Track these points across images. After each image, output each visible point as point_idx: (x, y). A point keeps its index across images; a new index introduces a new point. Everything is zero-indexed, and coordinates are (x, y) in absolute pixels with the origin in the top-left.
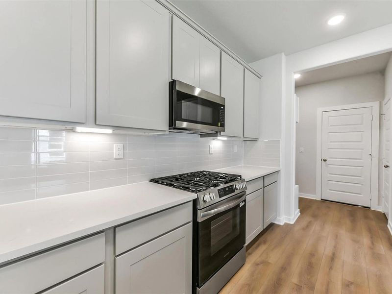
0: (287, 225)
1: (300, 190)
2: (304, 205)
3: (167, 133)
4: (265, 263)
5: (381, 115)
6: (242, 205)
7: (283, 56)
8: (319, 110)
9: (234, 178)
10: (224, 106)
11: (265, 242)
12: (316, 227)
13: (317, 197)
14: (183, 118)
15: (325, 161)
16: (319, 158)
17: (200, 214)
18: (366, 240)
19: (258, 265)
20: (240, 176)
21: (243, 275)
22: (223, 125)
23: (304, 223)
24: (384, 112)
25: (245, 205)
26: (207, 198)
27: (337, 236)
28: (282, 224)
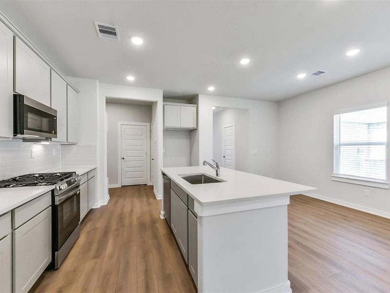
0: (102, 207)
1: (110, 182)
2: (112, 192)
3: (11, 139)
4: (94, 229)
5: (150, 131)
6: (78, 192)
7: (97, 81)
8: (119, 123)
9: (70, 174)
10: (56, 117)
11: (90, 220)
12: (121, 201)
13: (118, 185)
14: (29, 127)
15: (123, 159)
16: (119, 157)
17: (57, 199)
18: (145, 199)
19: (89, 232)
20: (75, 173)
21: (82, 239)
22: (56, 133)
23: (113, 202)
24: (152, 129)
25: (79, 193)
26: (62, 187)
27: (132, 202)
28: (99, 207)
